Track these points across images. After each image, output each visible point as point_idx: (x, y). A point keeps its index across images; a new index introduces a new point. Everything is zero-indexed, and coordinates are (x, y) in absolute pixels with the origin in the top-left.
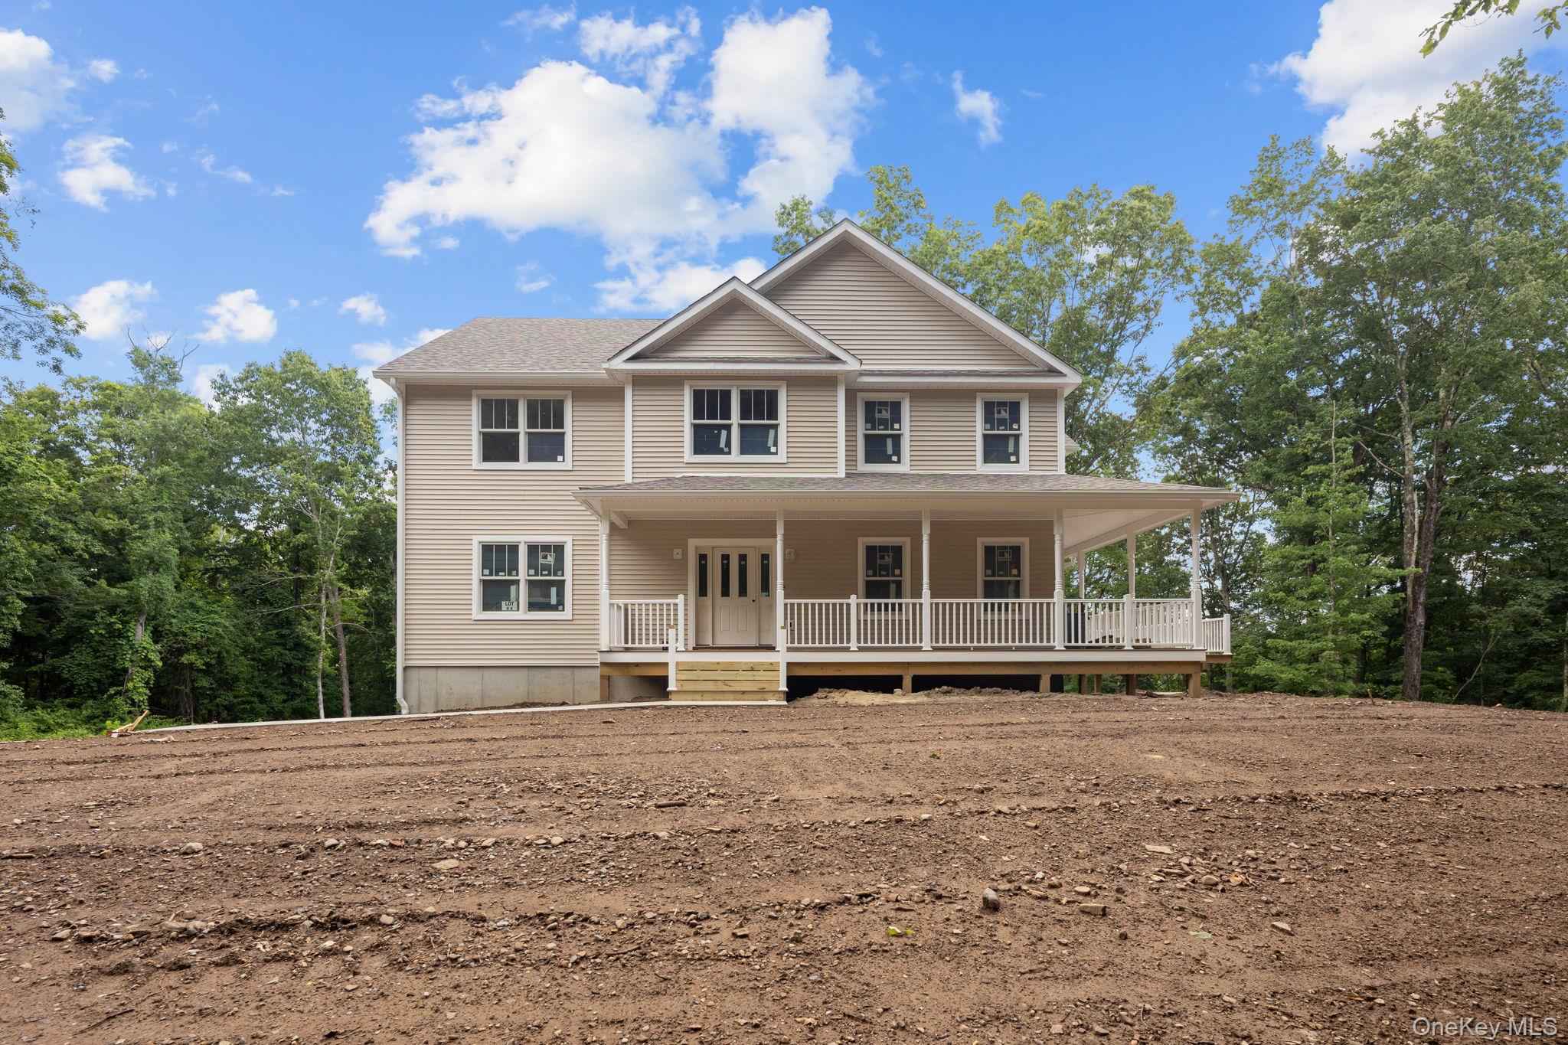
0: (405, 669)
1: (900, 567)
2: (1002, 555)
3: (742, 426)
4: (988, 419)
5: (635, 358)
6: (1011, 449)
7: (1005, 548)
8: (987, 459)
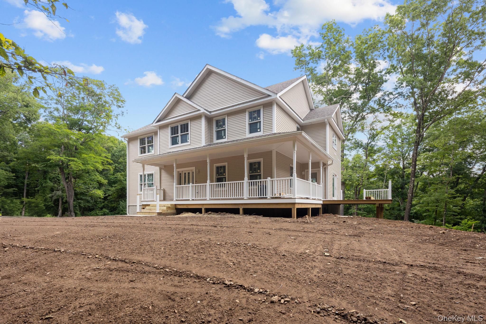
0: (129, 206)
1: (225, 173)
2: (255, 165)
3: (181, 135)
4: (251, 118)
5: (159, 121)
6: (258, 127)
7: (256, 163)
8: (251, 132)
